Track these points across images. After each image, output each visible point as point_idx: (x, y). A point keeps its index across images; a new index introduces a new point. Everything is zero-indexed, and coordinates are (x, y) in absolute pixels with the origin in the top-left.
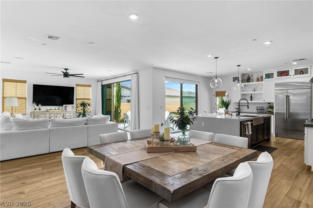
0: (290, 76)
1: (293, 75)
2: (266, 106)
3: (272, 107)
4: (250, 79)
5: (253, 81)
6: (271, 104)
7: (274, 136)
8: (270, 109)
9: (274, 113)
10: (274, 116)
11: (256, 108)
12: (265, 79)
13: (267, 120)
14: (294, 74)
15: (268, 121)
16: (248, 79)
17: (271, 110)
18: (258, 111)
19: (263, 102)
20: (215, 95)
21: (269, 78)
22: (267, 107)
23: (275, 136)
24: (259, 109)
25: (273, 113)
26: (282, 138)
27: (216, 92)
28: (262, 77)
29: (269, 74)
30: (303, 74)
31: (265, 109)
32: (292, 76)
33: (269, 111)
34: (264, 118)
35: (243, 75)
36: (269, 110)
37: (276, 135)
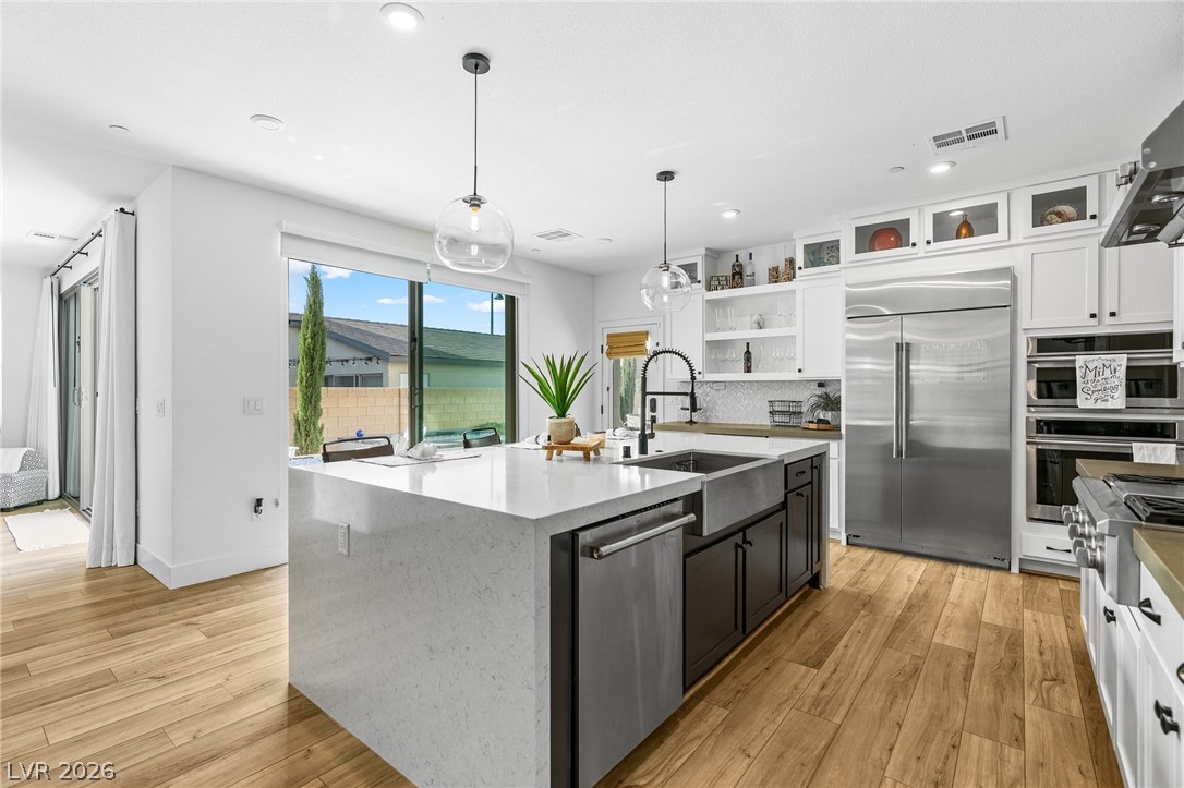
0: (914, 245)
1: (928, 242)
2: (807, 397)
3: (832, 403)
4: (740, 274)
5: (753, 284)
6: (828, 390)
7: (844, 542)
8: (825, 408)
9: (843, 431)
10: (843, 442)
11: (767, 409)
12: (805, 271)
13: (806, 478)
14: (931, 238)
15: (811, 482)
16: (733, 275)
17: (829, 416)
18: (777, 418)
19: (796, 376)
20: (606, 348)
21: (819, 265)
22: (814, 400)
23: (848, 544)
24: (782, 413)
25: (838, 428)
26: (880, 556)
27: (609, 336)
28: (791, 262)
29: (821, 244)
30: (970, 234)
31: (804, 409)
32: (922, 249)
33: (820, 421)
34: (786, 466)
35: (714, 255)
36: (822, 417)
37: (851, 540)
